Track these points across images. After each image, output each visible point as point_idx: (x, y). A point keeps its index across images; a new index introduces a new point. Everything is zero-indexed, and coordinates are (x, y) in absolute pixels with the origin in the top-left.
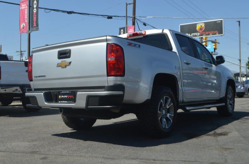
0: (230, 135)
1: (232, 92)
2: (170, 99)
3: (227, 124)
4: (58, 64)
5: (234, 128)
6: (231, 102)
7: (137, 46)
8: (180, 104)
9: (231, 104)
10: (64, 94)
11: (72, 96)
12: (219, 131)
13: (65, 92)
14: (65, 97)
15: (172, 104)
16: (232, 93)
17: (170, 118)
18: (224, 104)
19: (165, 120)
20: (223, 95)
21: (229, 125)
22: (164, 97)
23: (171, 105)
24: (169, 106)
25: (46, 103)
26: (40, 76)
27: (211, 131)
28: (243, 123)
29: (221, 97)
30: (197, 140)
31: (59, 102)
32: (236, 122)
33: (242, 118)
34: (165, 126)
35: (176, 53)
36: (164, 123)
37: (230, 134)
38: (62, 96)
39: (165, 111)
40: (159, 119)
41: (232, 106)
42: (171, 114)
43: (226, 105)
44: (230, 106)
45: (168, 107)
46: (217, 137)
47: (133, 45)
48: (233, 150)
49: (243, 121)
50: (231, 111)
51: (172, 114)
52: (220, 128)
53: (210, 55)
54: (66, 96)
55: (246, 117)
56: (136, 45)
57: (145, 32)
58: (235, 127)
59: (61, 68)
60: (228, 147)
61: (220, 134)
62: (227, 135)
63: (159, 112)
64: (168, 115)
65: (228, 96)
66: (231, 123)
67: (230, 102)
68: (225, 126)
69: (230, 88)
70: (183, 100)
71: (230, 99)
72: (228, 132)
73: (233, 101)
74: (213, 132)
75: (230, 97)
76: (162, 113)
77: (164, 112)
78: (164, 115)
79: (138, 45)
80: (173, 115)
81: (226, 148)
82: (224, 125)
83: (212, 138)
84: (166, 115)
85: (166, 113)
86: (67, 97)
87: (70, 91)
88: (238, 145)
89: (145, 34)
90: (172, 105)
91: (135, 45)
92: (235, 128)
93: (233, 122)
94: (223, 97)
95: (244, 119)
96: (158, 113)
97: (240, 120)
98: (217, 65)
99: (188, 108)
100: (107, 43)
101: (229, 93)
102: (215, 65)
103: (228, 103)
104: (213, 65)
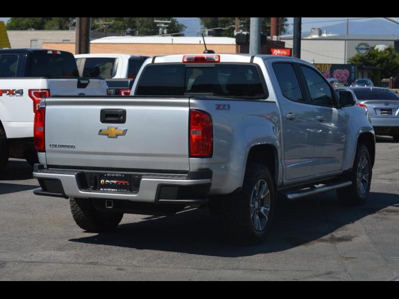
0: (355, 241)
1: (367, 157)
2: (266, 184)
3: (353, 222)
4: (101, 131)
5: (363, 229)
6: (364, 178)
7: (227, 107)
8: (279, 189)
9: (363, 181)
10: (110, 178)
11: (127, 182)
12: (338, 233)
13: (112, 175)
14: (113, 183)
15: (268, 191)
16: (367, 159)
17: (265, 215)
18: (350, 183)
19: (257, 217)
20: (349, 165)
21: (357, 223)
22: (259, 182)
24: (264, 194)
25: (80, 192)
26: (62, 146)
27: (326, 234)
28: (381, 221)
29: (347, 168)
30: (306, 248)
31: (101, 189)
32: (369, 218)
33: (381, 210)
34: (259, 227)
35: (275, 102)
36: (256, 222)
37: (355, 238)
38: (107, 181)
39: (259, 202)
40: (252, 216)
41: (365, 183)
42: (265, 207)
43: (355, 184)
44: (362, 184)
45: (262, 197)
46: (335, 244)
48: (356, 259)
49: (381, 217)
50: (364, 194)
51: (267, 208)
52: (340, 229)
54: (115, 182)
55: (390, 208)
56: (225, 105)
57: (219, 57)
58: (365, 228)
59: (107, 136)
60: (350, 256)
61: (341, 240)
62: (351, 240)
63: (252, 205)
64: (262, 209)
65: (359, 165)
66: (361, 220)
67: (362, 177)
68: (349, 226)
69: (365, 149)
70: (282, 182)
71: (363, 170)
72: (352, 235)
73: (368, 175)
74: (329, 236)
75: (363, 167)
76: (255, 207)
77: (257, 204)
78: (256, 210)
80: (269, 209)
81: (347, 258)
82: (348, 223)
83: (329, 244)
84: (259, 209)
85: (259, 206)
86: (117, 183)
87: (122, 174)
88: (365, 253)
89: (219, 61)
90: (268, 194)
91: (224, 107)
92: (365, 230)
93: (365, 218)
94: (350, 169)
95: (385, 213)
96: (250, 207)
97: (376, 215)
98: (340, 108)
99: (290, 196)
100: (190, 109)
101: (361, 159)
102: (337, 108)
103: (358, 179)
104: (334, 109)
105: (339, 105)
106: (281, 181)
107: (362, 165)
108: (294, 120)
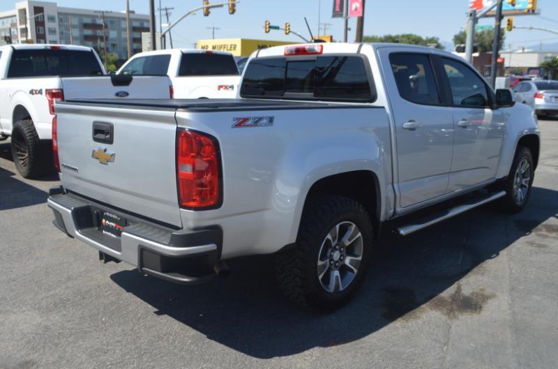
0: (487, 312)
1: (528, 160)
2: (354, 225)
4: (93, 153)
6: (523, 182)
7: (265, 121)
9: (522, 186)
10: (110, 219)
12: (470, 281)
13: (111, 215)
14: (112, 226)
15: (359, 234)
16: (529, 162)
18: (504, 193)
19: (336, 273)
20: (504, 172)
21: (504, 254)
22: (338, 226)
23: (357, 237)
24: (350, 240)
25: (77, 234)
26: (69, 168)
28: (536, 253)
29: (500, 176)
31: (104, 232)
33: (540, 226)
34: (337, 288)
35: (383, 107)
36: (334, 282)
37: (490, 303)
38: (107, 222)
39: (341, 252)
40: (321, 276)
41: (524, 188)
42: (354, 256)
43: (510, 192)
44: (520, 190)
45: (348, 243)
47: (249, 122)
49: (538, 241)
50: (522, 201)
51: (357, 256)
52: (475, 269)
53: (484, 85)
55: (552, 221)
56: (261, 119)
57: (322, 47)
62: (480, 309)
63: (320, 263)
64: (347, 261)
65: (517, 171)
66: (509, 247)
67: (520, 182)
68: (490, 262)
69: (527, 152)
70: (395, 211)
71: (523, 174)
73: (528, 179)
75: (523, 172)
76: (331, 261)
77: (336, 255)
78: (336, 262)
79: (266, 118)
80: (360, 258)
84: (342, 261)
87: (118, 217)
89: (321, 53)
90: (359, 237)
91: (257, 122)
94: (505, 177)
96: (316, 266)
97: (533, 236)
98: (497, 108)
99: (403, 232)
100: (177, 127)
101: (520, 164)
102: (492, 108)
103: (515, 187)
104: (488, 111)
105: (495, 105)
106: (392, 211)
107: (522, 169)
108: (417, 130)
